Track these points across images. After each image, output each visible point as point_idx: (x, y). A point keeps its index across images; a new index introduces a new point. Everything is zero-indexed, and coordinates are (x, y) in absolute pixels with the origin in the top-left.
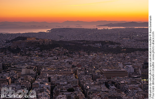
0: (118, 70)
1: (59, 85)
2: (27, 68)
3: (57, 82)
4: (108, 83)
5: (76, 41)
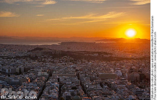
0: (110, 74)
1: (66, 84)
2: (42, 71)
3: (64, 82)
4: (102, 83)
5: (79, 51)
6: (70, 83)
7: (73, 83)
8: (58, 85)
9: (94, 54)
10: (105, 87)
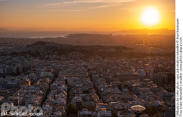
0: (131, 74)
1: (75, 87)
2: (45, 70)
3: (73, 85)
4: (121, 86)
5: (92, 46)
6: (81, 85)
7: (84, 85)
8: (66, 88)
9: (110, 49)
10: (125, 90)
